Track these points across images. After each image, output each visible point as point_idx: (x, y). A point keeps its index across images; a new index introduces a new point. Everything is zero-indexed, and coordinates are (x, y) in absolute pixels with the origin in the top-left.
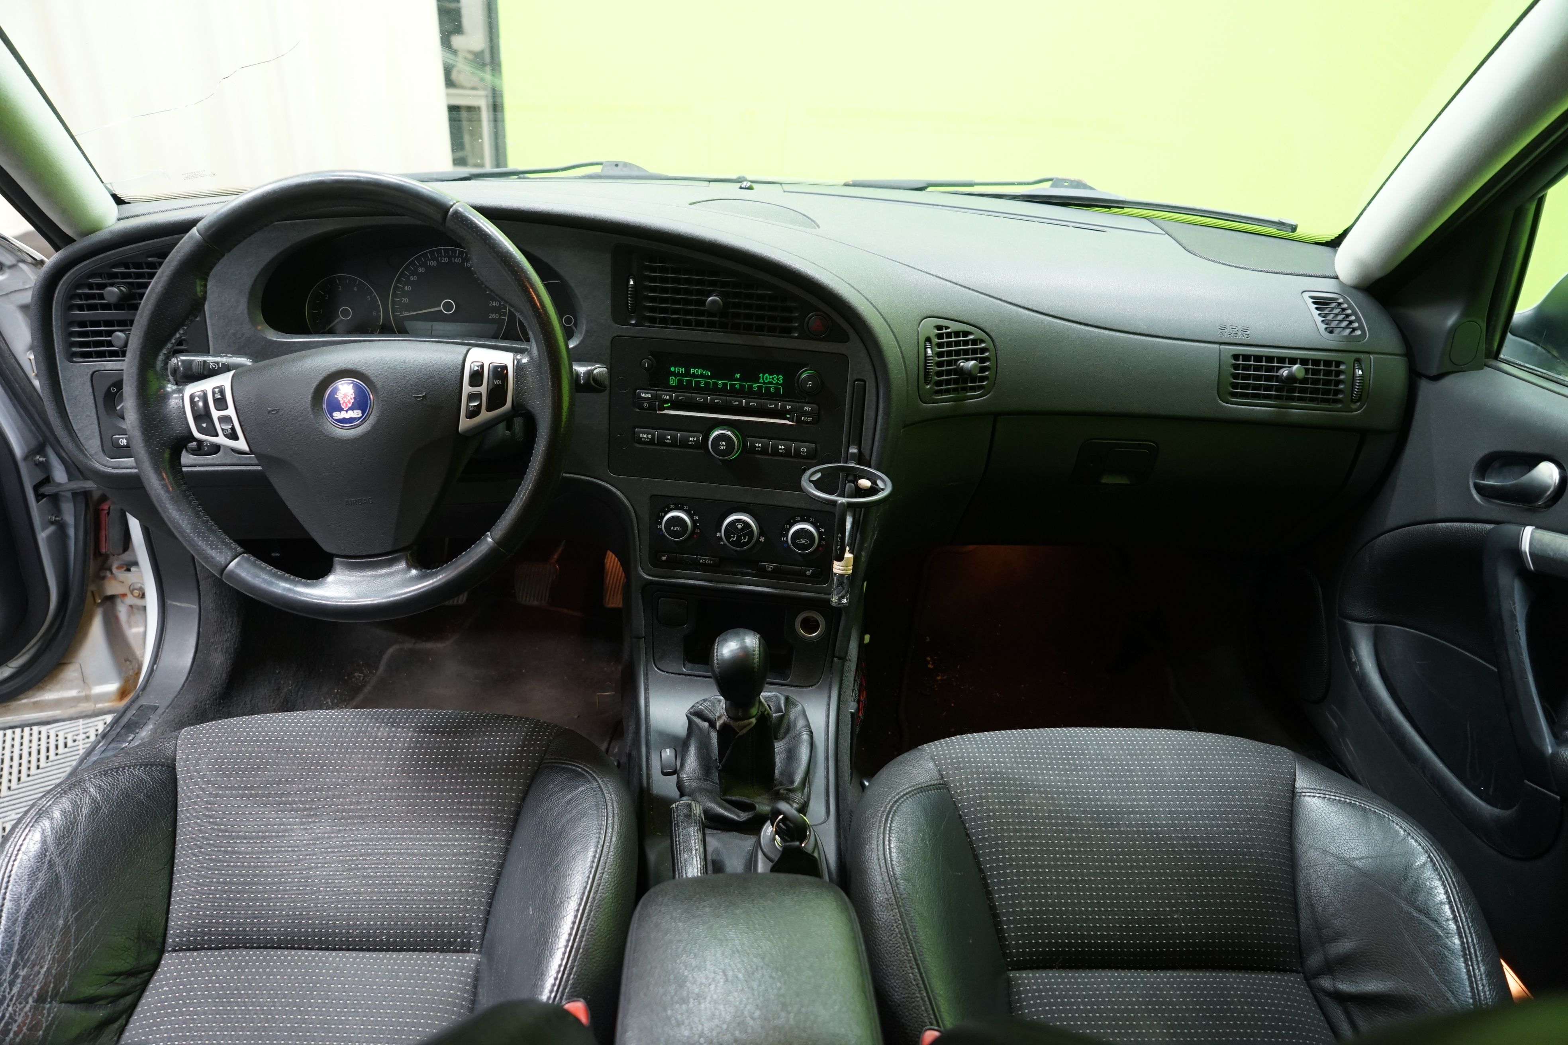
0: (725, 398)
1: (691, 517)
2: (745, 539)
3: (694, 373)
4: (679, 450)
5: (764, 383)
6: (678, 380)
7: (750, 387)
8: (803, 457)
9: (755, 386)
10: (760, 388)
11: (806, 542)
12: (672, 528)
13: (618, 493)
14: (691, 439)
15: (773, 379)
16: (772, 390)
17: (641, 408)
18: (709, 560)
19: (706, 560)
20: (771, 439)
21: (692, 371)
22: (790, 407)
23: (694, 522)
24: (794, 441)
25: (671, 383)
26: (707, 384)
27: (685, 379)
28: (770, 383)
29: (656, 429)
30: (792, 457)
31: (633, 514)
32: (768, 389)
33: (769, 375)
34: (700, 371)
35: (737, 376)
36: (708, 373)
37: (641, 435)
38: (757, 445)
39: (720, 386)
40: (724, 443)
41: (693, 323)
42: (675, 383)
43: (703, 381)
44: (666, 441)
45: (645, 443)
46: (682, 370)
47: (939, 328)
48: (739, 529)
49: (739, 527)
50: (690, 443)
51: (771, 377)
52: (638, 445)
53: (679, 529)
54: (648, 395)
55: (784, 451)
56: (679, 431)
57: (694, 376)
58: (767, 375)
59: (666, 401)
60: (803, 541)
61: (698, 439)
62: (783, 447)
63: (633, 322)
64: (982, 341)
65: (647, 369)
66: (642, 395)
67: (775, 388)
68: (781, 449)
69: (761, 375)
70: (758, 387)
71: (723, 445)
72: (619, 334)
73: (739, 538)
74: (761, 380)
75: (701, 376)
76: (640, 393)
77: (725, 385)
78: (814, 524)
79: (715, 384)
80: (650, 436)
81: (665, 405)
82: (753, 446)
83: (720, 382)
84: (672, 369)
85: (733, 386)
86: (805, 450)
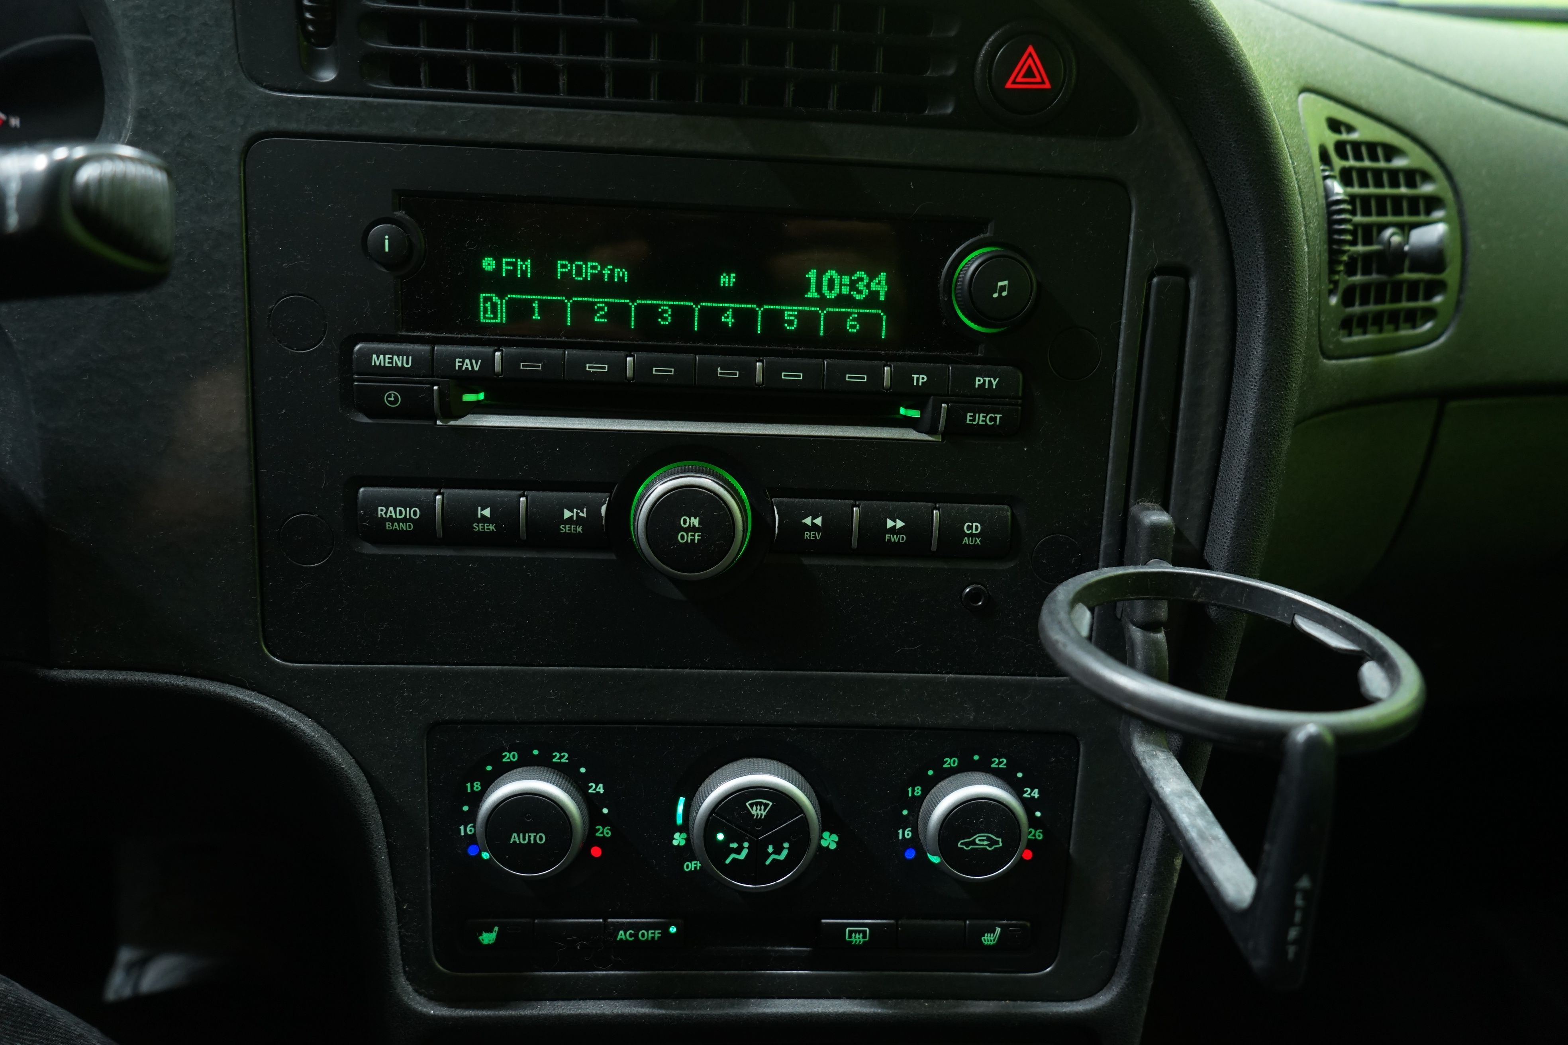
0: (688, 357)
1: (577, 786)
2: (778, 851)
3: (566, 275)
4: (525, 555)
5: (822, 302)
6: (510, 302)
7: (774, 319)
8: (973, 553)
9: (790, 312)
10: (808, 320)
11: (993, 842)
12: (515, 838)
13: (306, 726)
14: (567, 514)
15: (853, 285)
16: (852, 326)
17: (377, 410)
18: (648, 927)
19: (637, 927)
20: (858, 496)
21: (561, 267)
22: (923, 379)
23: (590, 803)
24: (935, 499)
25: (487, 317)
26: (618, 314)
27: (536, 299)
28: (843, 300)
29: (438, 484)
30: (934, 556)
31: (367, 795)
32: (836, 322)
33: (841, 273)
34: (589, 269)
35: (727, 280)
36: (622, 274)
37: (381, 511)
38: (808, 521)
39: (666, 321)
40: (695, 522)
41: (563, 80)
42: (502, 317)
43: (601, 302)
44: (478, 527)
45: (399, 538)
46: (525, 266)
47: (1335, 125)
48: (759, 821)
49: (758, 812)
50: (564, 529)
51: (846, 280)
52: (369, 549)
53: (540, 838)
54: (398, 361)
55: (902, 539)
56: (523, 486)
57: (569, 286)
58: (832, 273)
59: (470, 382)
60: (981, 840)
61: (594, 512)
62: (900, 524)
63: (328, 75)
64: (1426, 177)
65: (391, 262)
66: (377, 360)
67: (861, 318)
68: (893, 530)
69: (812, 274)
70: (801, 315)
71: (692, 529)
72: (273, 124)
73: (759, 852)
74: (812, 294)
75: (597, 286)
76: (366, 356)
77: (682, 316)
78: (1005, 777)
79: (648, 315)
80: (415, 513)
81: (468, 398)
82: (793, 527)
83: (665, 305)
84: (488, 264)
85: (711, 317)
86: (976, 527)
